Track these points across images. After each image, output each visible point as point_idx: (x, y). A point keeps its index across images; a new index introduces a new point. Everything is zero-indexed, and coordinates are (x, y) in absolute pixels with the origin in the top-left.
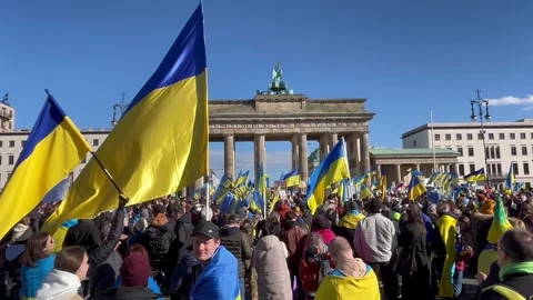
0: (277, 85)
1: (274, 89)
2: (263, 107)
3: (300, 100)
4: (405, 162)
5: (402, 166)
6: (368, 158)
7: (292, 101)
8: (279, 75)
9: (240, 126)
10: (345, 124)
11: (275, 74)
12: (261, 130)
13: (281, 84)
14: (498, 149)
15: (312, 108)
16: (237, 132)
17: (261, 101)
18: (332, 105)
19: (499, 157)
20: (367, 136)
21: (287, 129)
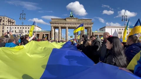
0: (71, 16)
1: (71, 17)
2: (68, 20)
3: (76, 19)
4: (100, 34)
5: (100, 35)
6: (92, 33)
7: (75, 19)
8: (72, 13)
9: (62, 24)
10: (87, 25)
11: (71, 13)
12: (67, 26)
13: (72, 15)
14: (121, 32)
15: (79, 21)
16: (62, 26)
17: (67, 19)
18: (84, 20)
19: (121, 34)
20: (92, 28)
21: (73, 26)
